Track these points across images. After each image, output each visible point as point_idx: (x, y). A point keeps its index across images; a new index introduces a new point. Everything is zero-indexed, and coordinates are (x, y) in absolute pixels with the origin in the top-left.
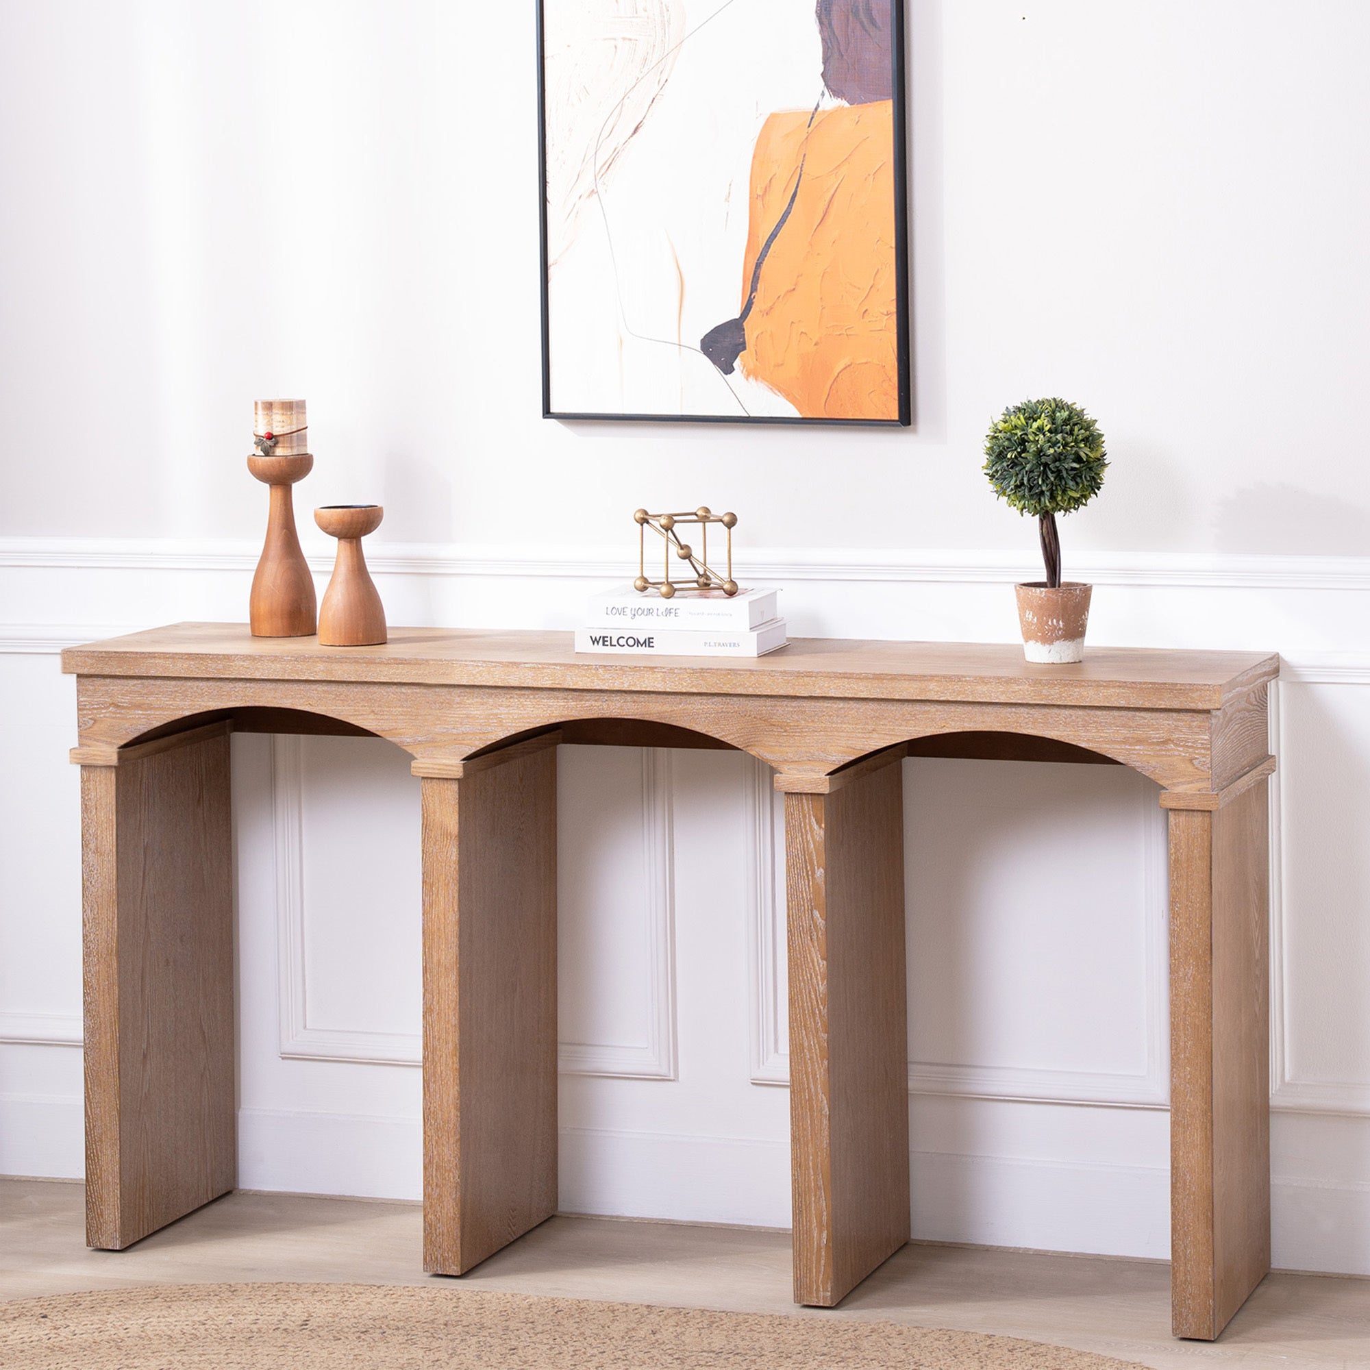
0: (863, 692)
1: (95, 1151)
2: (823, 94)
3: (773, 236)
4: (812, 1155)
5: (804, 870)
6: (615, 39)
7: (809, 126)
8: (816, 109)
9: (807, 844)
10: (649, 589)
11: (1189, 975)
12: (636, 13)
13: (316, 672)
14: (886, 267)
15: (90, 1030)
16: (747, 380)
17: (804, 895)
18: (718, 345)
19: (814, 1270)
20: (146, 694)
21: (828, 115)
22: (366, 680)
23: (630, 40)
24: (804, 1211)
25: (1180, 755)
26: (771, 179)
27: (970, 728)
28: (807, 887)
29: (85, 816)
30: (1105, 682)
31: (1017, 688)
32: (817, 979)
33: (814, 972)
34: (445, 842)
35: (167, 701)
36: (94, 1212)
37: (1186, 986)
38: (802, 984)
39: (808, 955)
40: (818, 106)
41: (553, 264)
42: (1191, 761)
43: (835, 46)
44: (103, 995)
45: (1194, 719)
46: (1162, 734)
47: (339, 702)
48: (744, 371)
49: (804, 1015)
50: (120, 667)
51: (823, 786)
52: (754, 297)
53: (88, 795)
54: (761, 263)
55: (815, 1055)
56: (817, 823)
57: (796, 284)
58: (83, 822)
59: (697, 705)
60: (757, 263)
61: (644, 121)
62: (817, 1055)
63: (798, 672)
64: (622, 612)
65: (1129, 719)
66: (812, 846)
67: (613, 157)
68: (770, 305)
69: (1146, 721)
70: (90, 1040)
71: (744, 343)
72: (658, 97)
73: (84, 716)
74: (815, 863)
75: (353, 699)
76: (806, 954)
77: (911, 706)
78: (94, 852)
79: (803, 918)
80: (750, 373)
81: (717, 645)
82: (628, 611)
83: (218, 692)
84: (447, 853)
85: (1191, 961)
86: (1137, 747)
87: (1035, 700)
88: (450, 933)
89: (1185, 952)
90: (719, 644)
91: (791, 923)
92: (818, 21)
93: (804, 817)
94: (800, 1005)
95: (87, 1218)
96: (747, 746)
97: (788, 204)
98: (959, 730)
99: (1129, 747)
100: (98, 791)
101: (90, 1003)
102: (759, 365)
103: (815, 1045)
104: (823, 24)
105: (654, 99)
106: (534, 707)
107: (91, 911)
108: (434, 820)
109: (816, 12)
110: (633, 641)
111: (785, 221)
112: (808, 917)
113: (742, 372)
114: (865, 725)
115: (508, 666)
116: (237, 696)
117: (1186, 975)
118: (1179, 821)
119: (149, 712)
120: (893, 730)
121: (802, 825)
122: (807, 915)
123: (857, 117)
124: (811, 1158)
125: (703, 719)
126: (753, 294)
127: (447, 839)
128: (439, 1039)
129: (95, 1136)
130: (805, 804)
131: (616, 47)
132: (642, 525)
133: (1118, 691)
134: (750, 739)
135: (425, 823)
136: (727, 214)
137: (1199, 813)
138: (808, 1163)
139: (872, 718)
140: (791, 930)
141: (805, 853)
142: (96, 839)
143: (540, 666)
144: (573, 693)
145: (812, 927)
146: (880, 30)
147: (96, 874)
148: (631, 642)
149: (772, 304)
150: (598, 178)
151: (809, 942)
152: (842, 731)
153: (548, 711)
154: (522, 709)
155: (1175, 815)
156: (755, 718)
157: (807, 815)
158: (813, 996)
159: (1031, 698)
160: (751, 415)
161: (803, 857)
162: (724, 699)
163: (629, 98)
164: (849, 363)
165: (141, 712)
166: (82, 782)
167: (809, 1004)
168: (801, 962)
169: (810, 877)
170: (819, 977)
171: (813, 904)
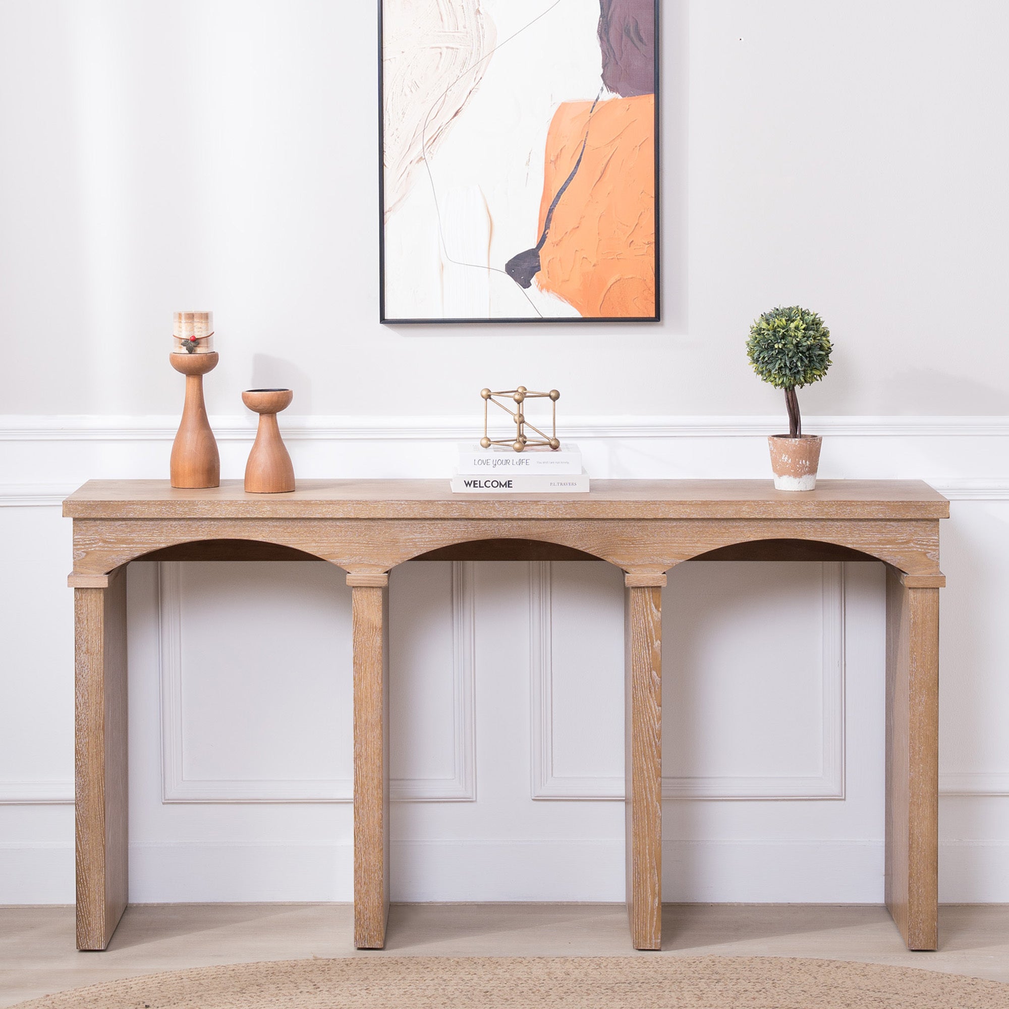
0: (694, 514)
1: (84, 877)
2: (602, 89)
3: (563, 189)
4: (649, 845)
5: (646, 642)
6: (440, 48)
7: (591, 112)
8: (597, 100)
9: (648, 624)
10: (492, 445)
11: (923, 701)
12: (458, 29)
13: (263, 511)
14: (647, 210)
15: (81, 787)
16: (541, 292)
17: (646, 661)
18: (519, 268)
19: (649, 925)
20: (129, 532)
21: (606, 104)
22: (304, 517)
23: (453, 48)
24: (642, 884)
25: (917, 550)
26: (562, 149)
27: (769, 537)
28: (647, 655)
29: (78, 626)
30: (869, 501)
31: (805, 508)
32: (654, 721)
33: (652, 715)
34: (371, 633)
35: (146, 537)
36: (83, 923)
37: (921, 708)
38: (643, 724)
39: (648, 704)
40: (598, 98)
41: (388, 211)
42: (925, 554)
43: (612, 56)
44: (92, 760)
45: (927, 526)
46: (904, 537)
47: (286, 534)
48: (539, 286)
49: (644, 746)
50: (105, 512)
51: (663, 582)
52: (547, 233)
53: (80, 610)
54: (553, 209)
55: (651, 775)
56: (656, 608)
57: (580, 224)
58: (76, 630)
59: (566, 526)
60: (550, 209)
61: (463, 107)
62: (653, 774)
63: (646, 502)
64: (486, 462)
65: (882, 527)
66: (652, 625)
67: (437, 133)
68: (559, 238)
69: (894, 528)
70: (81, 794)
71: (539, 266)
72: (474, 90)
73: (78, 549)
74: (654, 637)
75: (298, 531)
76: (646, 703)
77: (725, 523)
78: (85, 653)
79: (645, 677)
80: (542, 287)
81: (560, 484)
82: (490, 462)
83: (188, 529)
84: (373, 641)
85: (924, 691)
86: (888, 546)
87: (818, 515)
88: (375, 700)
89: (920, 685)
90: (561, 484)
91: (636, 681)
92: (599, 38)
93: (646, 604)
94: (641, 739)
95: (77, 928)
96: (604, 555)
97: (574, 167)
98: (761, 539)
99: (882, 546)
100: (89, 606)
101: (81, 767)
102: (550, 281)
103: (651, 768)
104: (603, 40)
105: (471, 91)
106: (441, 533)
107: (82, 697)
108: (362, 617)
109: (598, 31)
110: (496, 483)
111: (572, 179)
112: (648, 676)
113: (537, 286)
114: (692, 537)
115: (425, 503)
116: (203, 531)
117: (921, 701)
118: (917, 596)
119: (132, 546)
120: (712, 540)
121: (645, 610)
122: (647, 675)
123: (627, 106)
124: (647, 847)
125: (571, 537)
126: (547, 231)
127: (373, 631)
128: (367, 777)
129: (84, 866)
130: (647, 595)
131: (441, 53)
132: (486, 400)
133: (877, 508)
134: (607, 550)
135: (356, 620)
136: (528, 174)
137: (931, 590)
138: (646, 851)
139: (697, 533)
140: (635, 686)
141: (646, 630)
142: (87, 643)
143: (450, 503)
144: (472, 521)
145: (651, 683)
146: (646, 45)
147: (87, 669)
148: (495, 484)
149: (561, 237)
150: (425, 149)
151: (649, 694)
152: (675, 543)
153: (453, 536)
154: (432, 534)
155: (914, 592)
156: (610, 535)
157: (649, 603)
158: (651, 733)
159: (816, 514)
160: (544, 317)
161: (645, 634)
162: (587, 522)
163: (451, 90)
164: (619, 279)
165: (124, 546)
166: (75, 601)
167: (648, 738)
168: (642, 709)
169: (650, 648)
170: (656, 719)
171: (652, 667)
